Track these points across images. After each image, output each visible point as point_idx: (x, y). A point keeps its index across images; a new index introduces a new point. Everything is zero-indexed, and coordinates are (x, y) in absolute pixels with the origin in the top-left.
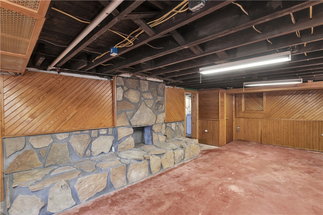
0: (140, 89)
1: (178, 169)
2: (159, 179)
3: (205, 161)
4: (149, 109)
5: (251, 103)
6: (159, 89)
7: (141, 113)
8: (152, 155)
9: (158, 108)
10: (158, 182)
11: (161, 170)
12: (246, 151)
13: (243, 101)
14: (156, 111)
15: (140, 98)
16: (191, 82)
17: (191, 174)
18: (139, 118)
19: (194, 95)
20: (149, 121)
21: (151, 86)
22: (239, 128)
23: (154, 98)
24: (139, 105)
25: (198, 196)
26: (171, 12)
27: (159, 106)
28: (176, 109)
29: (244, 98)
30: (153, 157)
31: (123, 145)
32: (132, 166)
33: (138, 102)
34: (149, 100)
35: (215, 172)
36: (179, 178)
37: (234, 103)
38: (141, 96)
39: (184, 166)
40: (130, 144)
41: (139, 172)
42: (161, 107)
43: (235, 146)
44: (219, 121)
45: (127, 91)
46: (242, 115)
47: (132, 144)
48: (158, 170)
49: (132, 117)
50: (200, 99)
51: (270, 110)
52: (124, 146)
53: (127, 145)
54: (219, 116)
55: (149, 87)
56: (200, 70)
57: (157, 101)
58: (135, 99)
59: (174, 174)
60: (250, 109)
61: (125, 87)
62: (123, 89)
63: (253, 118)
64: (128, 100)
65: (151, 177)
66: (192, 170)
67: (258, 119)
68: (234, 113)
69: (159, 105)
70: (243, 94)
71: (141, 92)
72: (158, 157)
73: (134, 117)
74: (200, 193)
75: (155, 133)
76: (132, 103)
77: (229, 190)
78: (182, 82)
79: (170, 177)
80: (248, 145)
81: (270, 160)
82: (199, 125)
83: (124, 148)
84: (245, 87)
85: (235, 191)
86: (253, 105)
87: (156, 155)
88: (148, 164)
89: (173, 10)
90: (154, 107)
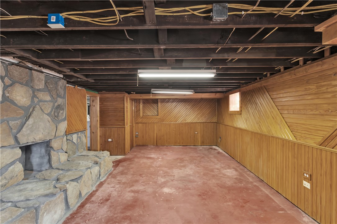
0: (32, 84)
1: (99, 191)
2: (83, 211)
3: (122, 173)
4: (46, 117)
5: (148, 109)
6: (59, 87)
7: (34, 123)
8: (67, 183)
9: (58, 114)
10: (87, 215)
11: (79, 199)
12: (150, 154)
13: (141, 106)
14: (56, 118)
15: (33, 98)
16: (101, 83)
17: (120, 191)
18: (32, 131)
19: (94, 99)
20: (47, 133)
21: (48, 81)
22: (137, 133)
23: (54, 100)
24: (31, 110)
25: (145, 210)
26: (184, 8)
27: (59, 112)
28: (78, 116)
29: (142, 103)
30: (70, 185)
31: (5, 180)
32: (43, 208)
33: (28, 105)
34: (46, 103)
35: (141, 182)
36: (110, 201)
37: (134, 108)
38: (34, 96)
39: (104, 185)
40: (17, 175)
41: (53, 212)
42: (62, 113)
43: (139, 152)
44: (125, 128)
45: (11, 85)
46: (140, 121)
47: (21, 175)
48: (76, 201)
49: (19, 131)
50: (101, 103)
51: (164, 115)
52: (7, 182)
53: (11, 179)
54: (124, 123)
55: (45, 83)
56: (138, 72)
57: (56, 104)
58: (25, 99)
59: (100, 199)
60: (147, 115)
61: (6, 79)
62: (3, 81)
63: (150, 123)
64: (12, 102)
65: (70, 213)
66: (117, 186)
67: (154, 124)
68: (134, 118)
69: (60, 109)
70: (141, 99)
71: (34, 90)
72: (75, 183)
73: (24, 129)
74: (144, 207)
75: (54, 151)
76: (19, 107)
77: (165, 193)
78: (93, 81)
79: (97, 204)
80: (148, 149)
81: (172, 159)
82: (100, 134)
83: (5, 185)
84: (152, 93)
85: (170, 193)
86: (149, 110)
87: (72, 180)
88: (64, 197)
89: (187, 8)
90: (53, 112)
